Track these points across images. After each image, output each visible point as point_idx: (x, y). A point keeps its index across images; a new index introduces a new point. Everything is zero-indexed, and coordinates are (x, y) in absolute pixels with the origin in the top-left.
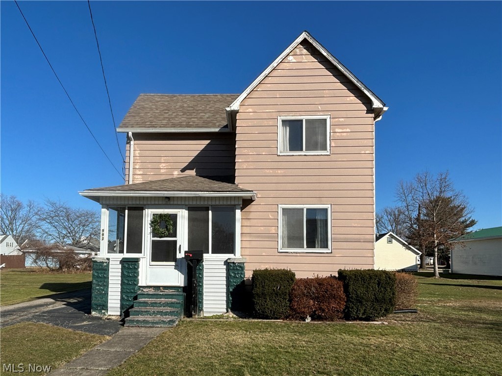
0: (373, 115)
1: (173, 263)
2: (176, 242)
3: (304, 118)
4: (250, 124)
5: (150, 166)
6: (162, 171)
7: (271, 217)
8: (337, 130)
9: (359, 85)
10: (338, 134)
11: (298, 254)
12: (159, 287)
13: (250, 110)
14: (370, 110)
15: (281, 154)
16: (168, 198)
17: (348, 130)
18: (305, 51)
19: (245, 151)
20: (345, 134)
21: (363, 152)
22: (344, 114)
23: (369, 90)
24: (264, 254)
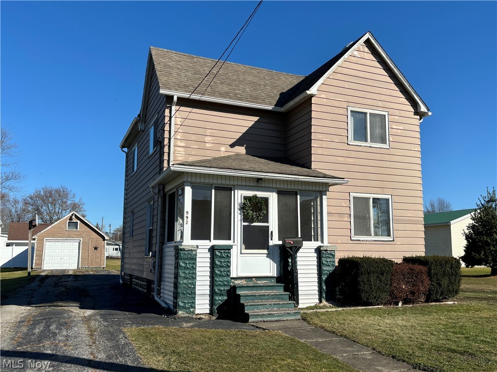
0: (418, 117)
1: (265, 251)
2: (267, 227)
3: (368, 111)
4: (324, 110)
5: (193, 137)
6: (208, 145)
7: (344, 205)
8: (394, 127)
9: (410, 89)
10: (394, 130)
12: (252, 278)
13: (324, 96)
14: (417, 112)
15: (351, 143)
16: (259, 180)
17: (402, 128)
18: (366, 49)
19: (320, 136)
20: (399, 131)
21: (413, 149)
22: (397, 113)
23: (418, 95)
24: (339, 242)
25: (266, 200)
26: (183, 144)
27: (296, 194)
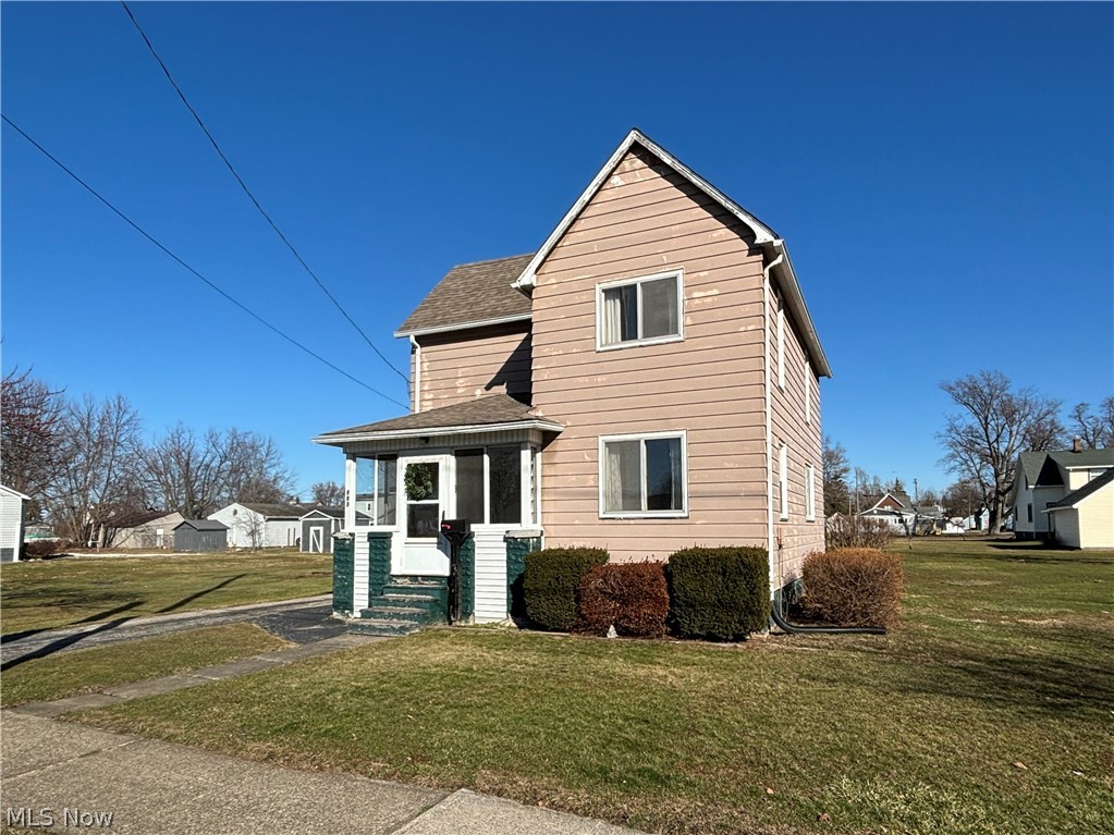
0: (761, 257)
1: (435, 540)
2: (437, 505)
3: (638, 280)
4: (553, 304)
5: (442, 385)
6: (460, 391)
7: (587, 458)
8: (696, 295)
9: (729, 205)
10: (697, 301)
11: (632, 522)
12: (417, 576)
13: (553, 280)
14: (755, 249)
15: (601, 349)
16: (426, 439)
17: (715, 292)
18: (639, 163)
19: (546, 350)
20: (709, 300)
21: (742, 329)
22: (707, 263)
23: (747, 213)
24: (577, 522)
25: (434, 467)
26: (431, 396)
27: (480, 453)
